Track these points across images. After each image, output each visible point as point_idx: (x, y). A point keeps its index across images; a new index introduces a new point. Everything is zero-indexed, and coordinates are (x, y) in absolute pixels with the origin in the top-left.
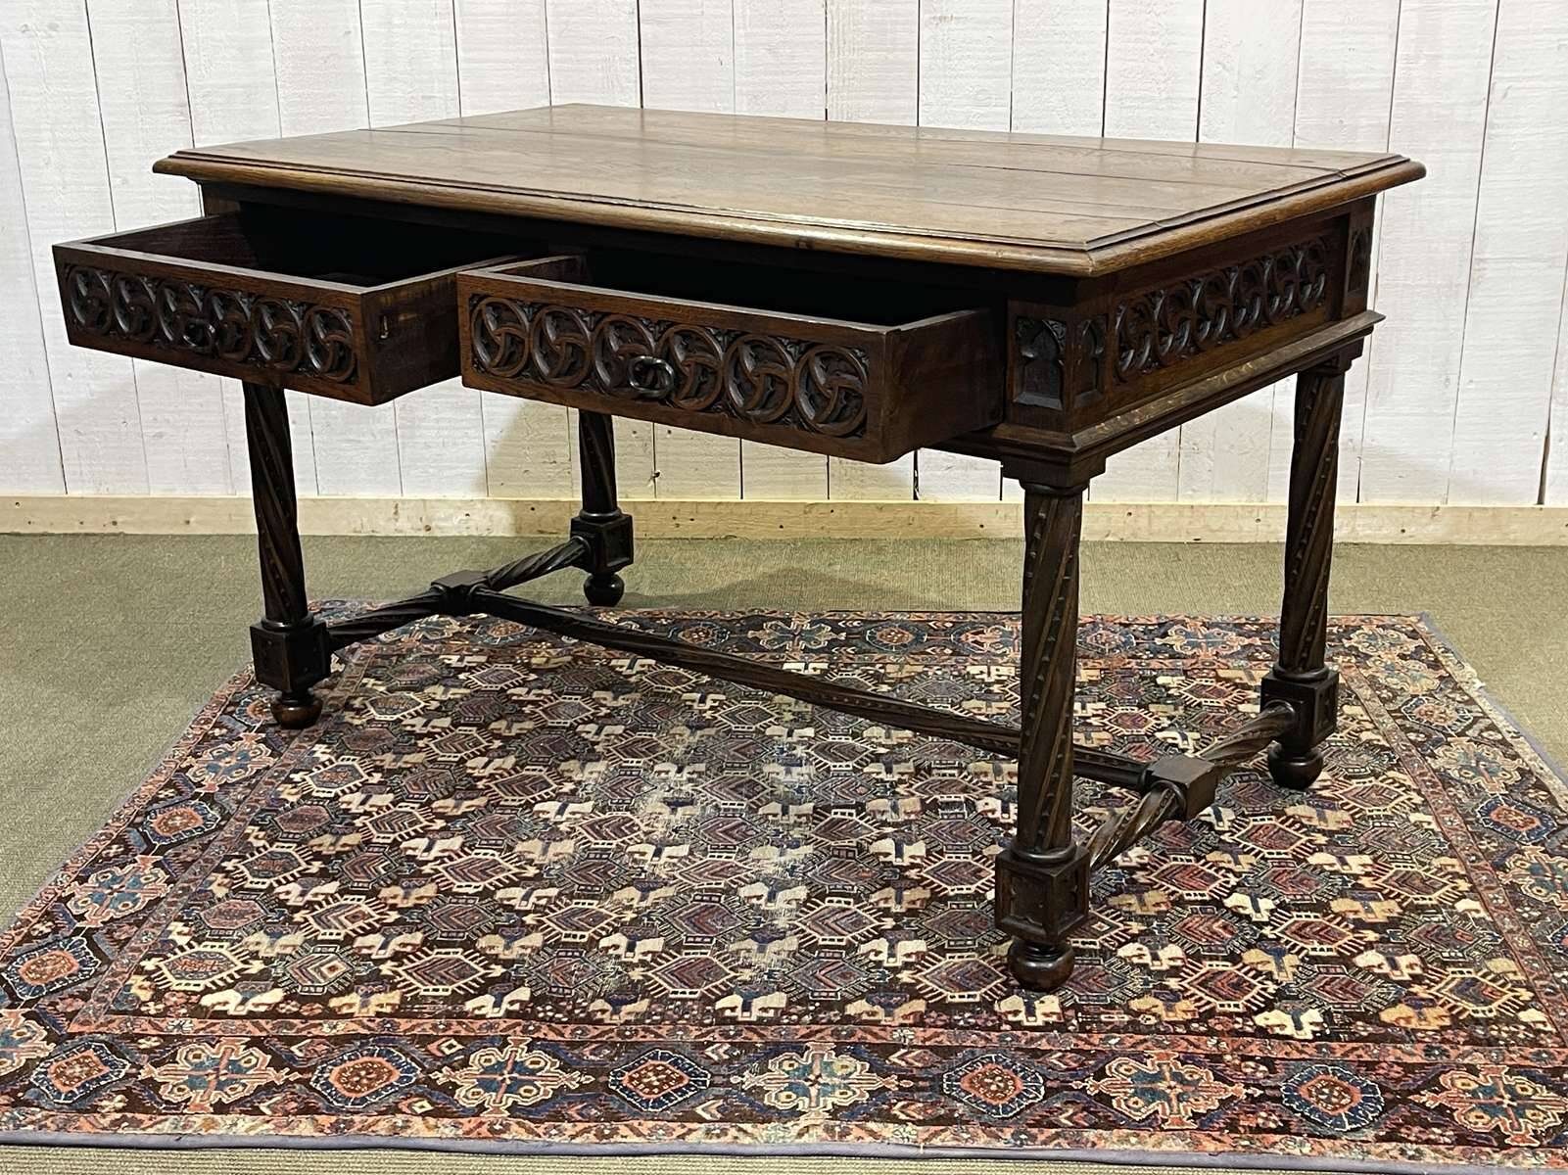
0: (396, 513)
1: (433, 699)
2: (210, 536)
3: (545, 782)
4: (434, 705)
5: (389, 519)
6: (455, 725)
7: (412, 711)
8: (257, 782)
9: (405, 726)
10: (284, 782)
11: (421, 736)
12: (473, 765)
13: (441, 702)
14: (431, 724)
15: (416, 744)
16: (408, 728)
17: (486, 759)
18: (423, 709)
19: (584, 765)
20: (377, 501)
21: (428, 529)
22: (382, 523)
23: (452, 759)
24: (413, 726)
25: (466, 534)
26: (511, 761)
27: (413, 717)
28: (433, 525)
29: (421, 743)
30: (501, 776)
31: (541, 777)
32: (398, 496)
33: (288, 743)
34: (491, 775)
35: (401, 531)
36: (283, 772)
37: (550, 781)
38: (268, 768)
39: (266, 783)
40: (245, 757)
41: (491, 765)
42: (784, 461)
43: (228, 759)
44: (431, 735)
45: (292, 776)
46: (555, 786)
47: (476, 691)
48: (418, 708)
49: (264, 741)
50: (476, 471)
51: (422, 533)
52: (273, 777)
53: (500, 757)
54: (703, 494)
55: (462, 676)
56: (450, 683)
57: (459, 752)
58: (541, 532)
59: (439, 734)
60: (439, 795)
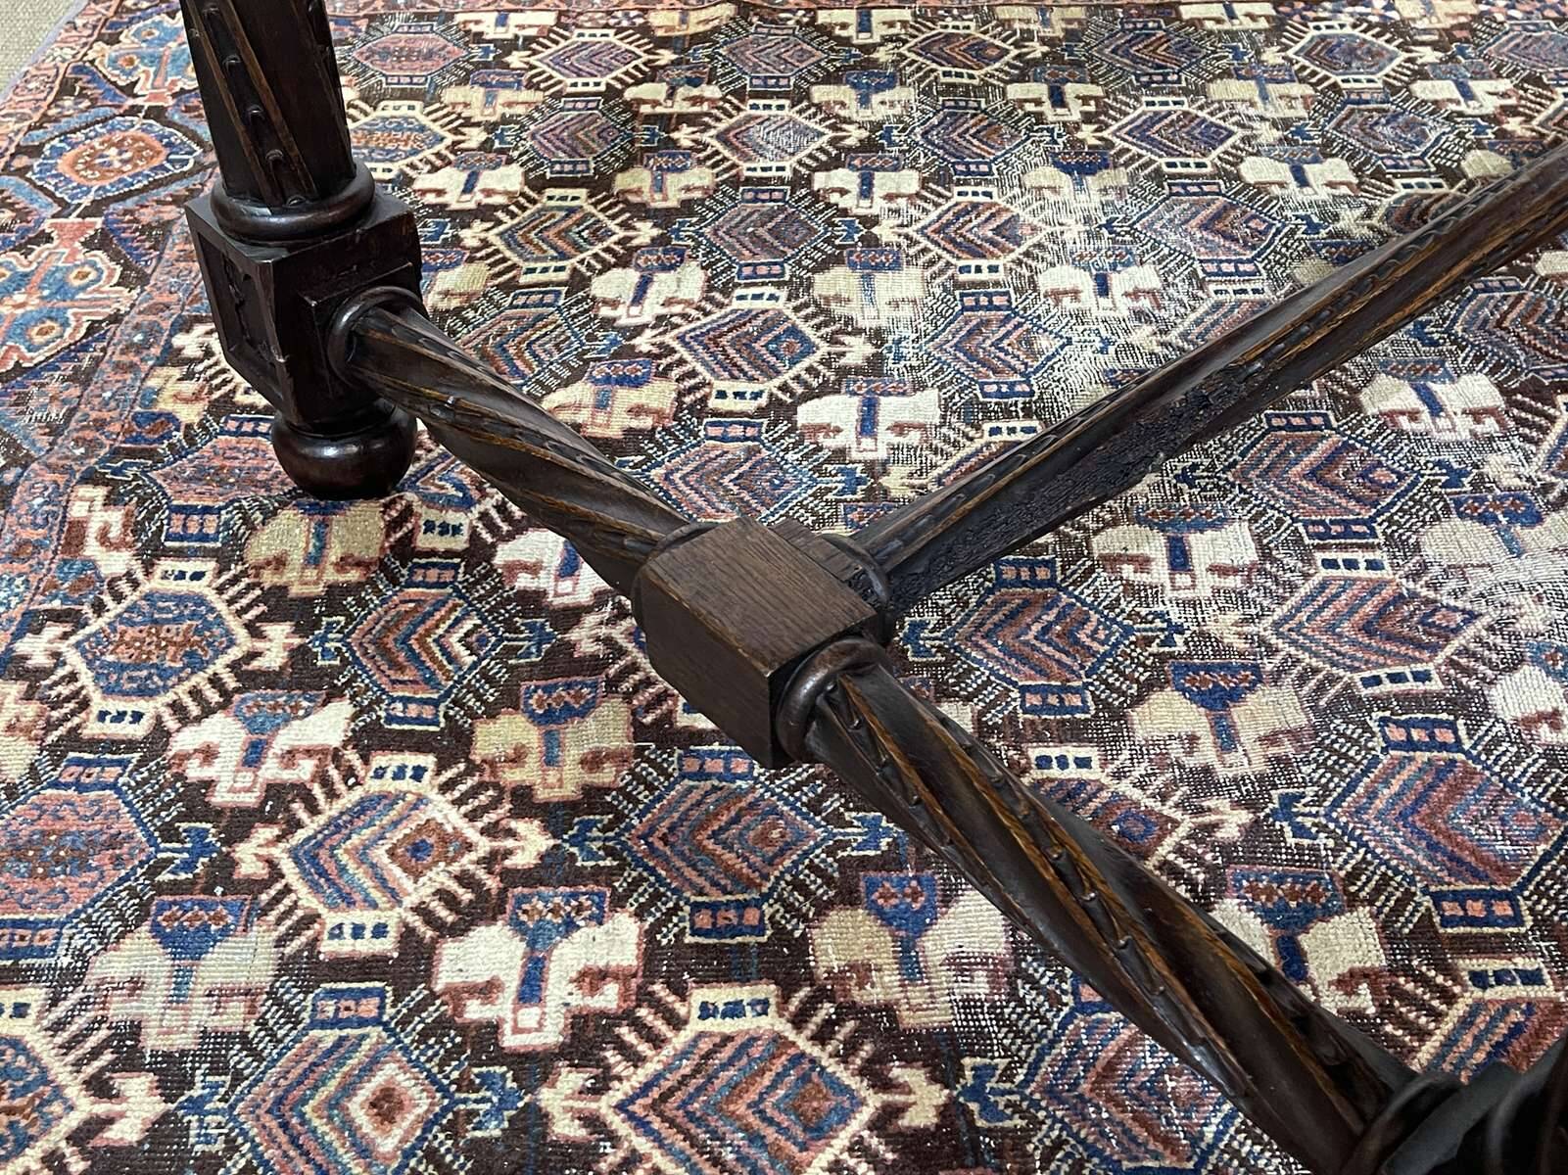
1: (468, 123)
3: (793, 331)
4: (475, 137)
6: (539, 184)
7: (428, 153)
8: (97, 361)
9: (424, 192)
10: (162, 362)
11: (463, 218)
12: (611, 296)
13: (491, 127)
14: (480, 186)
15: (457, 240)
16: (431, 199)
17: (632, 276)
18: (453, 148)
19: (867, 279)
23: (551, 276)
24: (440, 192)
26: (690, 281)
27: (435, 169)
29: (470, 237)
30: (685, 316)
31: (779, 318)
33: (158, 245)
34: (660, 318)
36: (152, 331)
37: (807, 329)
38: (116, 318)
39: (118, 367)
40: (62, 290)
41: (652, 291)
43: (19, 298)
44: (485, 213)
45: (179, 340)
46: (824, 348)
47: (557, 96)
48: (440, 147)
49: (101, 241)
52: (129, 347)
53: (665, 268)
55: (516, 59)
56: (494, 79)
57: (563, 256)
59: (504, 208)
60: (553, 382)
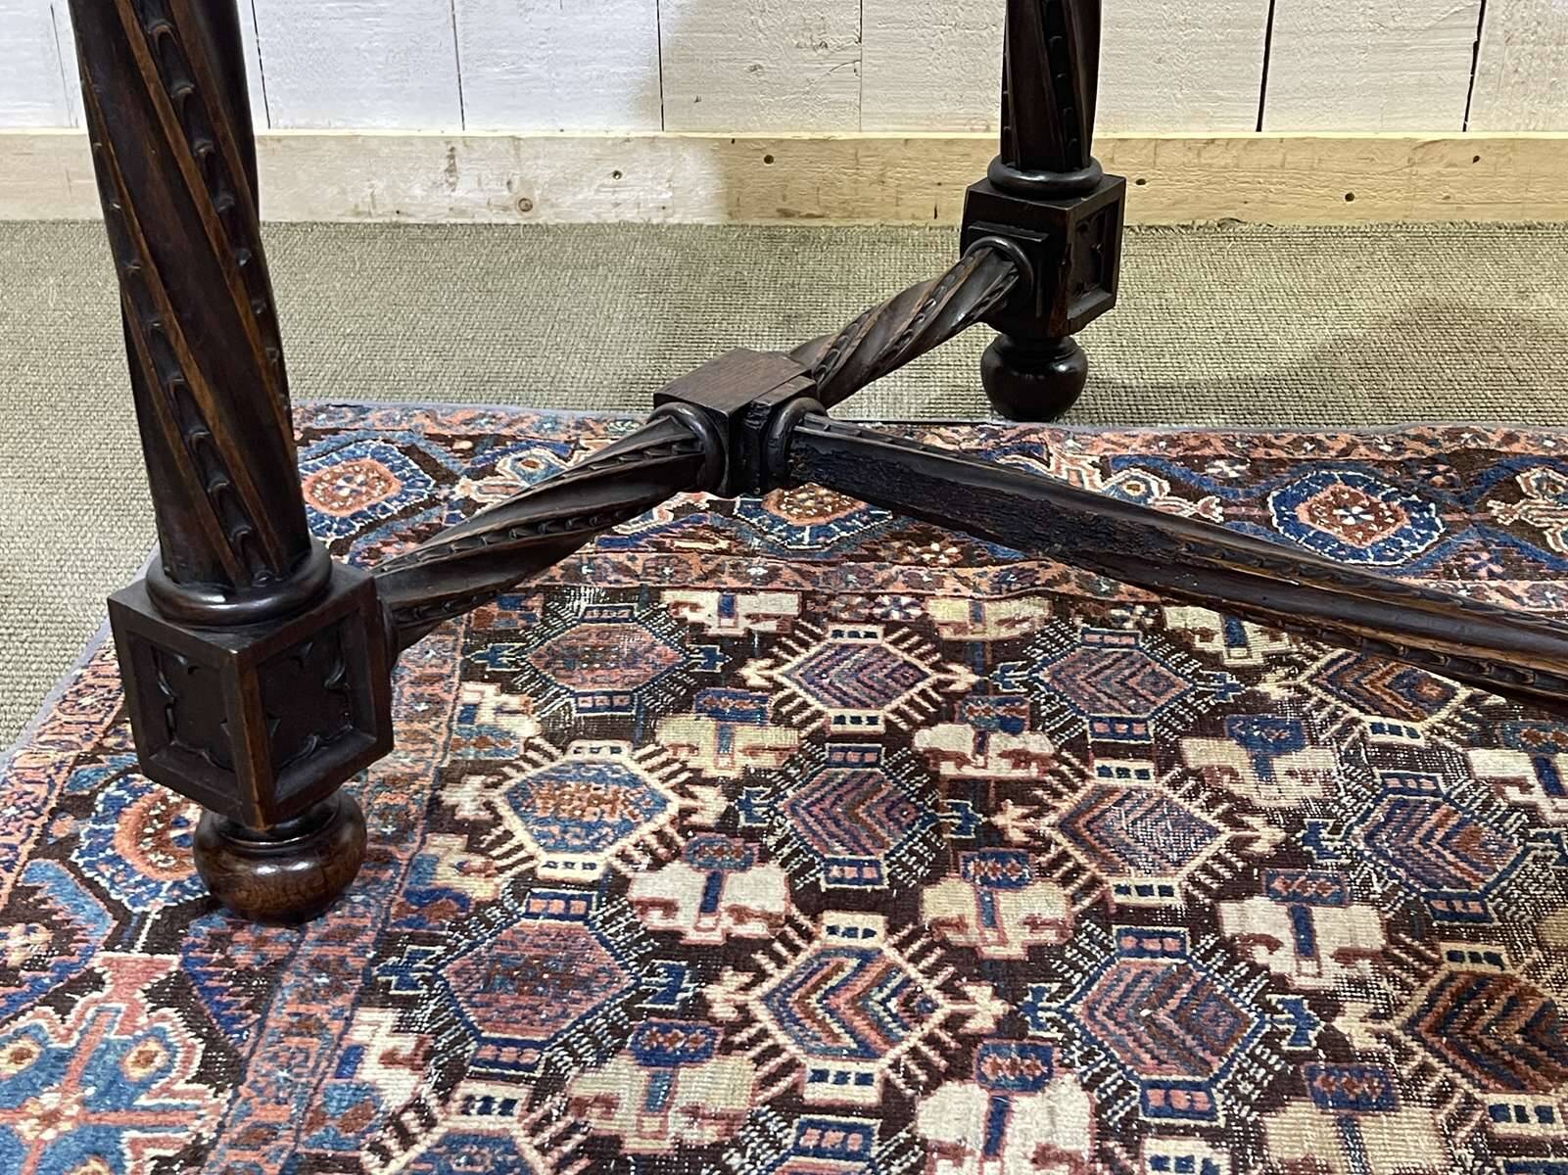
0: (451, 170)
2: (24, 224)
5: (436, 185)
20: (407, 141)
21: (526, 206)
22: (417, 191)
25: (612, 219)
28: (536, 196)
32: (454, 130)
35: (462, 213)
42: (1369, 40)
50: (635, 68)
51: (513, 218)
54: (1171, 120)
58: (786, 214)
